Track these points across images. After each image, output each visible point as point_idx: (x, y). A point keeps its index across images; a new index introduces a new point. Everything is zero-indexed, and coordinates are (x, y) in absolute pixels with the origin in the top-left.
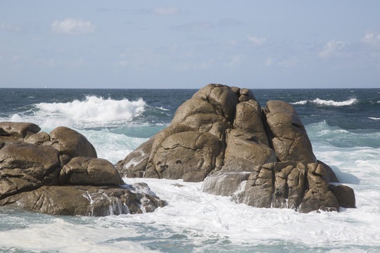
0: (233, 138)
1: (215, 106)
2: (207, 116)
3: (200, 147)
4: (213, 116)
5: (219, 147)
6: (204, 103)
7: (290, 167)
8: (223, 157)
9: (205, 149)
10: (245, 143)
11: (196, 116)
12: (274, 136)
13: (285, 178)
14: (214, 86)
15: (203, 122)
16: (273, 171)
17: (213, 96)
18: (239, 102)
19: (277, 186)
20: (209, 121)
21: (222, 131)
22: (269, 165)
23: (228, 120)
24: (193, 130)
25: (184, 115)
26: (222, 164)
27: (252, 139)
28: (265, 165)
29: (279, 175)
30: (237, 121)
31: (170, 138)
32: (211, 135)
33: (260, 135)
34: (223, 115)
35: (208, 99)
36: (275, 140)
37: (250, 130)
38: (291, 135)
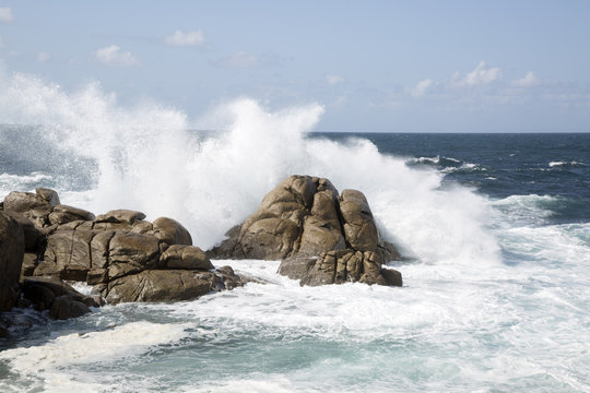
0: (309, 225)
1: (296, 195)
2: (289, 204)
3: (281, 232)
4: (294, 204)
5: (297, 232)
6: (286, 193)
7: (350, 254)
8: (300, 241)
9: (285, 234)
10: (319, 230)
11: (279, 204)
12: (345, 222)
13: (345, 264)
14: (296, 177)
15: (285, 210)
16: (336, 257)
17: (294, 186)
18: (317, 191)
19: (338, 270)
20: (291, 209)
21: (301, 219)
22: (333, 252)
23: (307, 207)
24: (276, 217)
25: (269, 203)
26: (299, 247)
27: (325, 226)
28: (330, 253)
29: (341, 260)
30: (314, 209)
31: (256, 224)
32: (291, 222)
33: (334, 221)
34: (303, 203)
35: (290, 189)
36: (346, 226)
37: (325, 217)
38: (360, 222)
